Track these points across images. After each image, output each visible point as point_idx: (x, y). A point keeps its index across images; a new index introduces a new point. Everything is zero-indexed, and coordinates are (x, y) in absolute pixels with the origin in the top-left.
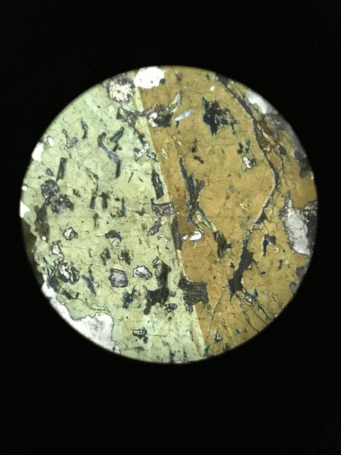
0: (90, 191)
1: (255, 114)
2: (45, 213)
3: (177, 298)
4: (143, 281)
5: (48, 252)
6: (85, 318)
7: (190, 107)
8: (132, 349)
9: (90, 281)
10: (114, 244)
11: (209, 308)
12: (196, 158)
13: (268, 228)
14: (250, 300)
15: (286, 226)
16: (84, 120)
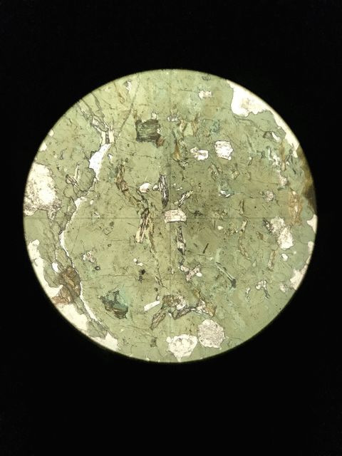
5: (292, 179)
6: (259, 112)
7: (144, 313)
11: (135, 116)
15: (55, 193)
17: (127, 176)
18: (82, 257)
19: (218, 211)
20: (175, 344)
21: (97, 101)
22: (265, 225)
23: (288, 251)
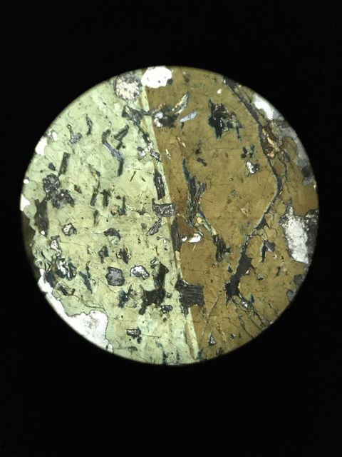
0: (92, 188)
1: (261, 119)
2: (45, 208)
3: (174, 299)
4: (139, 281)
5: (46, 247)
6: (79, 315)
7: (196, 109)
8: (125, 348)
9: (86, 278)
10: (113, 242)
11: (205, 311)
12: (199, 160)
13: (268, 234)
14: (246, 305)
15: (286, 233)
16: (89, 116)
17: (214, 249)
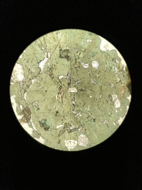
5: (122, 79)
7: (56, 129)
11: (60, 47)
15: (24, 76)
17: (54, 72)
18: (33, 104)
19: (91, 90)
20: (68, 143)
21: (44, 40)
22: (109, 97)
23: (118, 109)
